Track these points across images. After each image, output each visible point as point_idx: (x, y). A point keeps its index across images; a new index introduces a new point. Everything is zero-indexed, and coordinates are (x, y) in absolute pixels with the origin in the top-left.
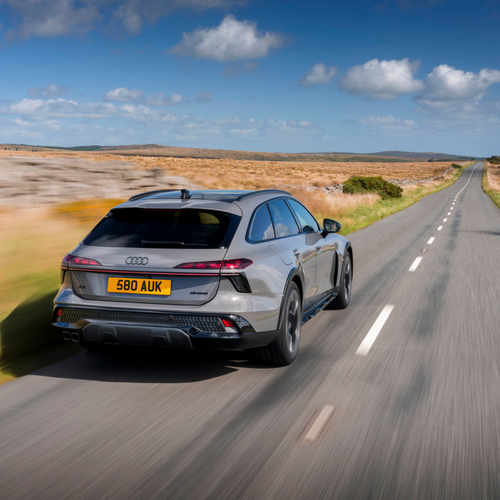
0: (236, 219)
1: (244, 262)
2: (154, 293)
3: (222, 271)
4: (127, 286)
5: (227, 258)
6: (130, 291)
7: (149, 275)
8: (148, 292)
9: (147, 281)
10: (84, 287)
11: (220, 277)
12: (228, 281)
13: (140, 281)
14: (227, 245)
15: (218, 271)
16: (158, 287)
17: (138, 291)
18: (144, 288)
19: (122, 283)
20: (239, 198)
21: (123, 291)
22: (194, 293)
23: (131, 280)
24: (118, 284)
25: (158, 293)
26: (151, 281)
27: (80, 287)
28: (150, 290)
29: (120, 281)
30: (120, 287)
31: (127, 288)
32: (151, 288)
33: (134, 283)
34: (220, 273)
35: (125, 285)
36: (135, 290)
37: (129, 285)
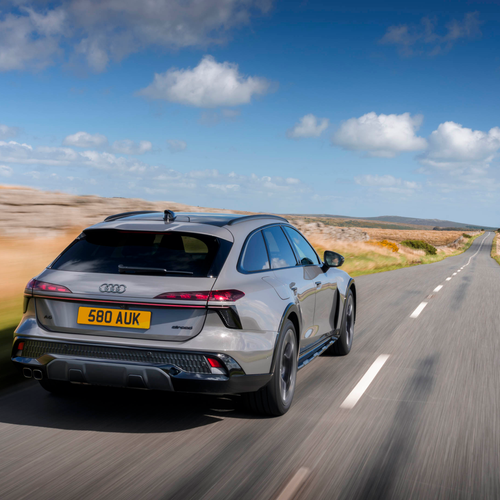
0: (228, 245)
1: (235, 294)
2: (131, 326)
3: (210, 303)
4: (100, 317)
5: (215, 289)
6: (103, 323)
7: (126, 305)
8: (124, 325)
9: (123, 312)
10: (50, 317)
11: (207, 310)
12: (216, 315)
13: (115, 312)
14: (216, 274)
15: (205, 303)
16: (135, 319)
17: (113, 323)
18: (119, 319)
19: (95, 314)
20: (231, 222)
21: (95, 323)
22: (177, 327)
23: (105, 310)
24: (90, 315)
25: (136, 326)
26: (129, 312)
27: (46, 317)
28: (126, 323)
29: (92, 311)
30: (92, 318)
31: (100, 319)
32: (128, 321)
33: (109, 314)
34: (207, 306)
35: (98, 316)
36: (109, 322)
37: (102, 316)
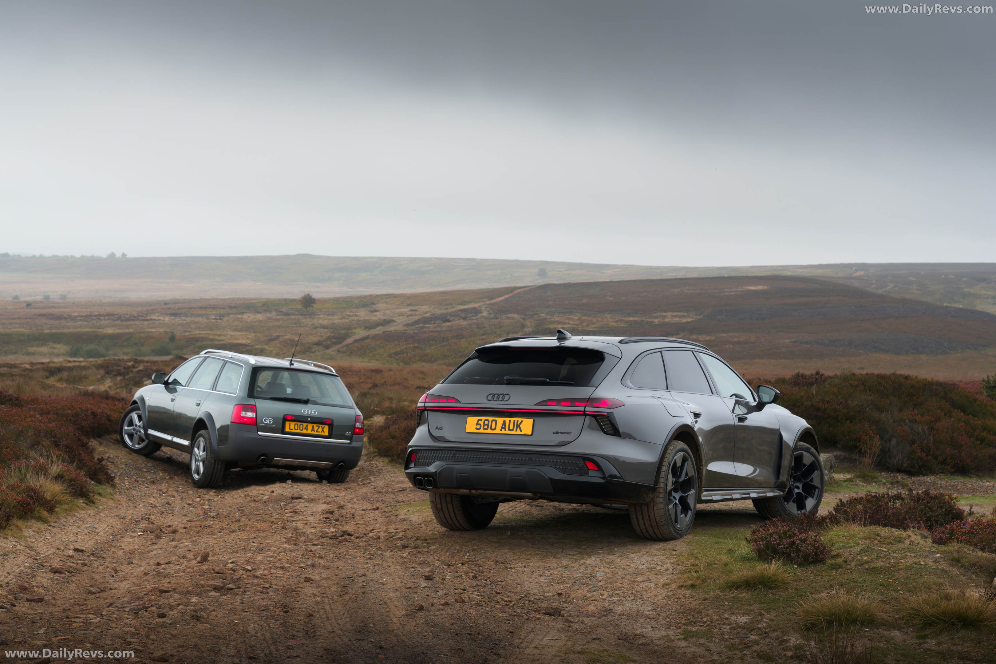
2: (514, 432)
3: (587, 409)
4: (487, 425)
5: (594, 396)
6: (489, 431)
7: (511, 414)
8: (508, 432)
9: (507, 420)
10: (441, 428)
11: (584, 414)
12: (593, 419)
13: (500, 420)
15: (582, 409)
16: (518, 426)
17: (498, 431)
18: (503, 427)
19: (481, 423)
21: (481, 431)
22: (557, 433)
23: (490, 419)
24: (477, 424)
25: (519, 432)
26: (512, 420)
27: (437, 428)
28: (509, 430)
29: (479, 420)
30: (478, 427)
31: (486, 427)
32: (511, 428)
33: (494, 423)
34: (584, 411)
35: (485, 424)
36: (494, 429)
37: (488, 425)
